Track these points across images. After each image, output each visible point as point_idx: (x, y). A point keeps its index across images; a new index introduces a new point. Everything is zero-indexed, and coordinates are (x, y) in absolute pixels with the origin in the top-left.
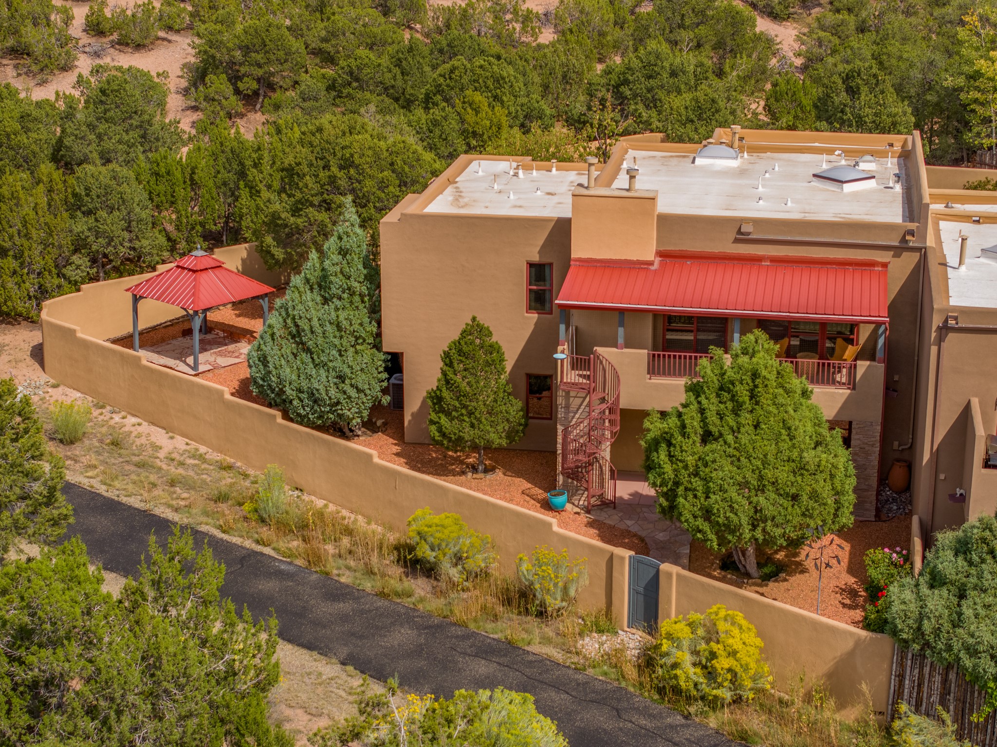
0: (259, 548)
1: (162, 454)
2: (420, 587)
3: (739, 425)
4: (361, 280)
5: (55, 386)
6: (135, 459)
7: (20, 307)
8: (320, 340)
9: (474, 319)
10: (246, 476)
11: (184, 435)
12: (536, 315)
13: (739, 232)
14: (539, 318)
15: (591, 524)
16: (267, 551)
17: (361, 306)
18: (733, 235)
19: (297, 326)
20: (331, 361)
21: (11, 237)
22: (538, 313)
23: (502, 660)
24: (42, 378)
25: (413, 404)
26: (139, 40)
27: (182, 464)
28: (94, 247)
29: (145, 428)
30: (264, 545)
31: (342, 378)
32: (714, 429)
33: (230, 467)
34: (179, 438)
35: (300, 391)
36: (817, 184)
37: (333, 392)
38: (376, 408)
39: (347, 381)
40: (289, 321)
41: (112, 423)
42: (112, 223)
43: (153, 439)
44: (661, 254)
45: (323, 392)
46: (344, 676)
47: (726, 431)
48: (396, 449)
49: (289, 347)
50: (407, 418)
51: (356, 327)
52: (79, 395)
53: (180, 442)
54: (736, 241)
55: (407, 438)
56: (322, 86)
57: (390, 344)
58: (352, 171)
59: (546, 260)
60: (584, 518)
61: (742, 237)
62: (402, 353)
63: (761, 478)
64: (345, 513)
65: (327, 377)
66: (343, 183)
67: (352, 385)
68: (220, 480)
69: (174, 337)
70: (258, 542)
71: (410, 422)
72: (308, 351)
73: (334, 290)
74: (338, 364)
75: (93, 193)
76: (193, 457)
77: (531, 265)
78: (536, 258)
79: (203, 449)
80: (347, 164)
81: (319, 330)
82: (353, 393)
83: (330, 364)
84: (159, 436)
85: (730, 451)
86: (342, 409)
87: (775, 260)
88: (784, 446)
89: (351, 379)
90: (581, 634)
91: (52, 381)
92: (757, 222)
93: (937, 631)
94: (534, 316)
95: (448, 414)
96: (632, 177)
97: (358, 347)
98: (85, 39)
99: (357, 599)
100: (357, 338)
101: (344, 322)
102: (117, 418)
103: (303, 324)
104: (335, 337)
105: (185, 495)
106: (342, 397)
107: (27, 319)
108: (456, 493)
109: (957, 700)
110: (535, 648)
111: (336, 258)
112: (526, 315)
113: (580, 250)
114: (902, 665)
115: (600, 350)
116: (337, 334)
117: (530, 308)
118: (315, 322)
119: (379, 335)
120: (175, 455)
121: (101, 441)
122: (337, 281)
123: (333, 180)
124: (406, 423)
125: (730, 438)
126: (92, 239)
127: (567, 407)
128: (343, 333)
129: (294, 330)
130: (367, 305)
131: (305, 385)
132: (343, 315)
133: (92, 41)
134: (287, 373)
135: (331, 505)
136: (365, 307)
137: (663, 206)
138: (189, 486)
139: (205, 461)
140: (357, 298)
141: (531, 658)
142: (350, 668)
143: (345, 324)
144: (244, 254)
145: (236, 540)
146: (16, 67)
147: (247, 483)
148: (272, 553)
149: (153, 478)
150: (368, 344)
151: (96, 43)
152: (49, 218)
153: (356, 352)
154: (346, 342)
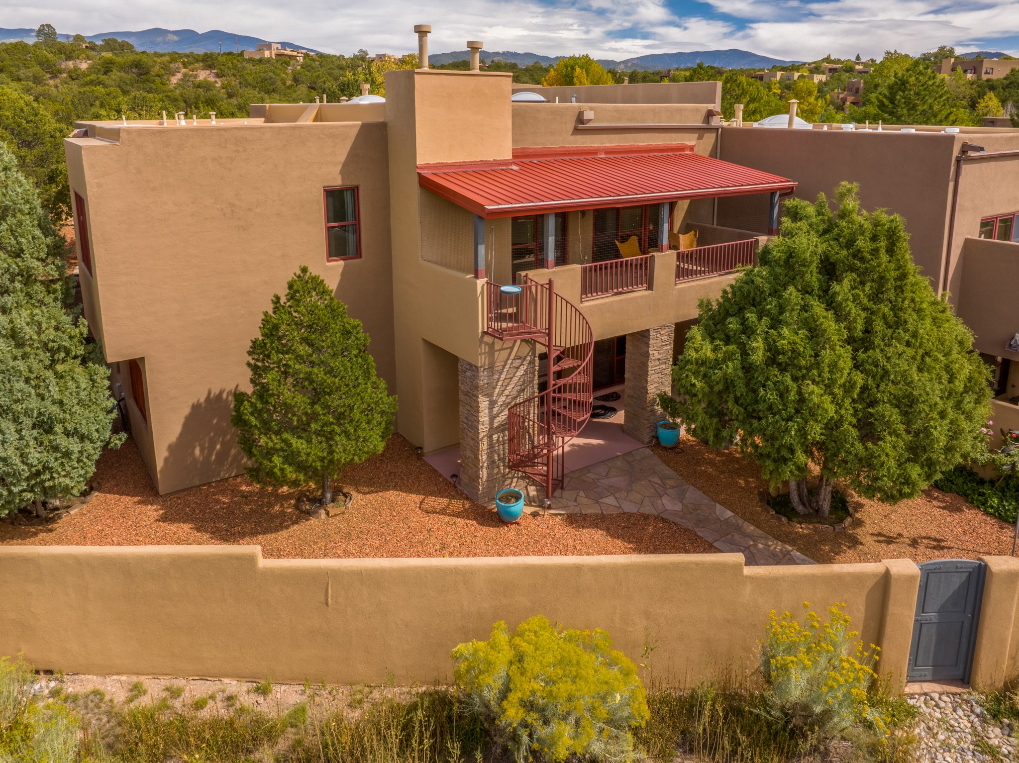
4: (43, 255)
9: (304, 270)
12: (342, 263)
13: (578, 121)
14: (345, 266)
15: (572, 523)
17: (49, 299)
18: (571, 126)
20: (17, 401)
22: (344, 259)
31: (45, 425)
37: (34, 456)
39: (58, 428)
44: (517, 153)
45: (17, 461)
50: (161, 455)
51: (50, 334)
55: (162, 487)
59: (350, 183)
61: (582, 127)
62: (142, 359)
65: (18, 431)
67: (67, 434)
71: (166, 460)
74: (34, 403)
77: (328, 192)
78: (337, 181)
83: (18, 407)
86: (52, 478)
89: (63, 421)
94: (339, 264)
97: (60, 368)
100: (53, 352)
101: (27, 329)
104: (15, 358)
112: (328, 264)
116: (19, 352)
117: (330, 256)
124: (160, 464)
128: (27, 349)
130: (59, 295)
135: (146, 681)
136: (56, 299)
143: (29, 332)
150: (75, 357)
153: (60, 376)
154: (37, 361)
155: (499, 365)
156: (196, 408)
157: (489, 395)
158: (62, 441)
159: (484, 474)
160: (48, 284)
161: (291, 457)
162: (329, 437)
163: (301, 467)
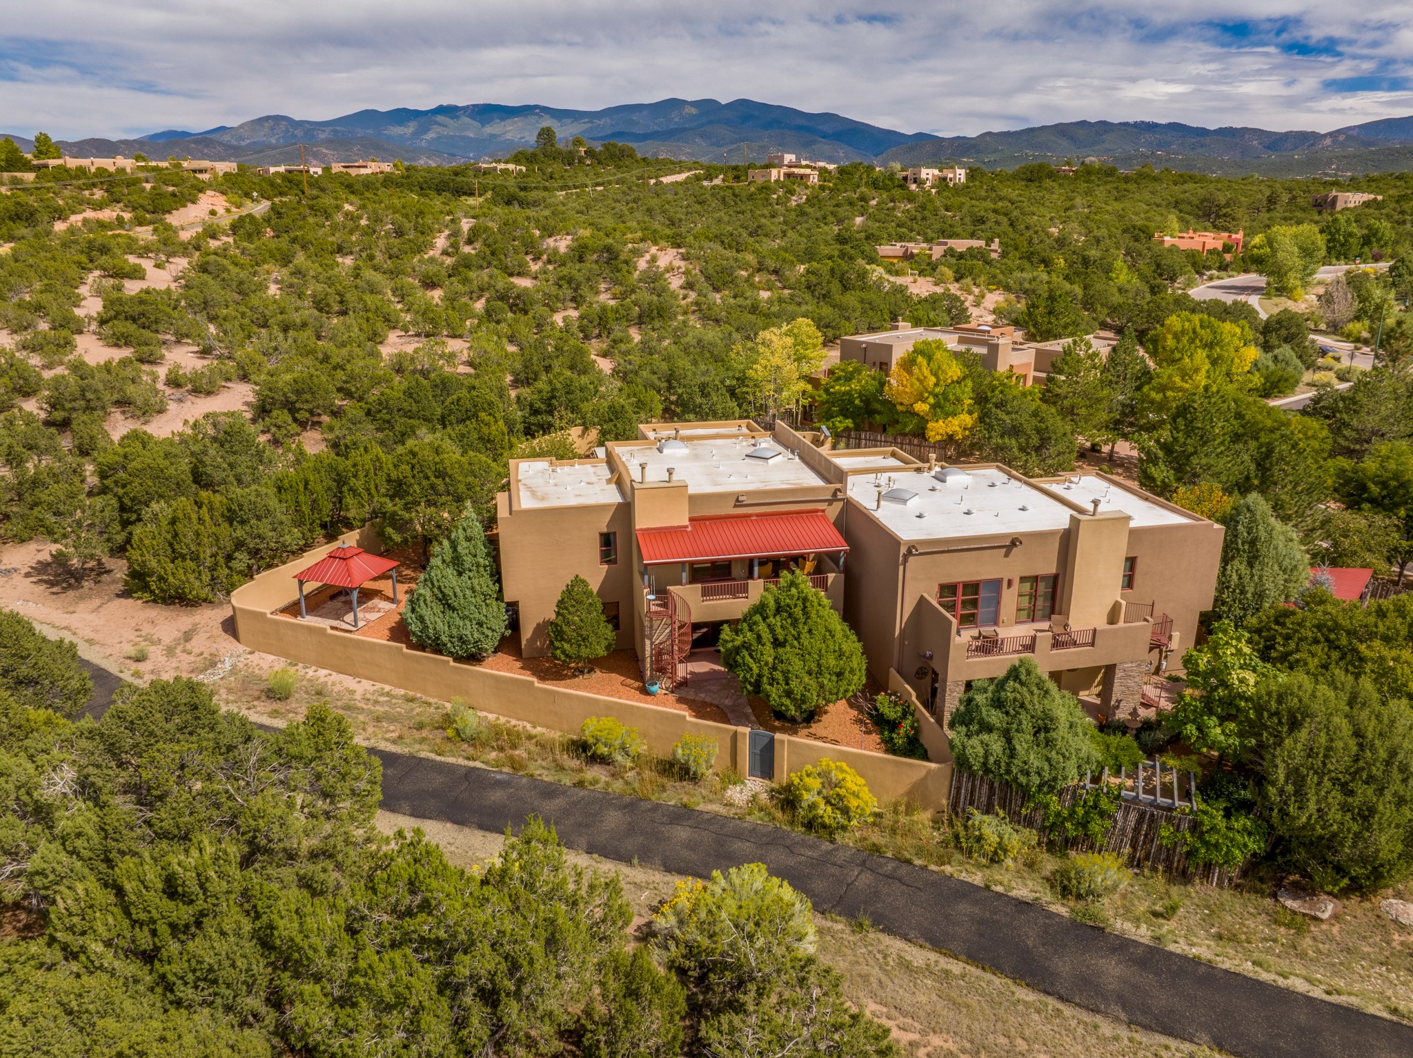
0: (471, 764)
1: (358, 696)
2: (596, 773)
3: (799, 633)
4: (485, 557)
5: (251, 653)
6: (339, 703)
7: (203, 595)
8: (462, 601)
9: (573, 576)
10: (429, 704)
11: (368, 678)
13: (737, 500)
14: (609, 568)
15: (680, 700)
16: (478, 764)
18: (733, 503)
19: (442, 592)
20: (471, 614)
21: (187, 546)
22: (608, 565)
23: (689, 822)
24: (241, 648)
25: (527, 633)
26: (208, 388)
27: (376, 702)
28: (251, 546)
29: (336, 677)
30: (474, 760)
31: (480, 624)
32: (781, 638)
33: (412, 700)
34: (364, 681)
35: (451, 637)
36: (748, 460)
37: (476, 635)
38: (503, 637)
39: (485, 626)
40: (436, 590)
41: (308, 676)
42: (264, 527)
43: (346, 685)
44: (691, 520)
45: (469, 635)
46: (594, 863)
47: (790, 638)
48: (519, 664)
49: (438, 608)
50: (524, 643)
51: (485, 588)
52: (273, 657)
53: (366, 685)
54: (735, 506)
55: (524, 655)
56: (363, 414)
57: (508, 597)
58: (447, 479)
59: (612, 530)
60: (672, 698)
61: (738, 503)
62: (519, 602)
63: (819, 665)
64: (514, 722)
65: (470, 625)
66: (441, 488)
67: (488, 628)
68: (412, 710)
69: (325, 602)
70: (468, 759)
71: (526, 645)
72: (454, 609)
73: (467, 566)
74: (477, 615)
75: (245, 508)
76: (382, 695)
77: (601, 534)
78: (605, 530)
79: (387, 688)
80: (440, 474)
81: (460, 594)
82: (490, 633)
83: (471, 616)
84: (349, 682)
85: (797, 651)
86: (482, 645)
87: (758, 515)
88: (830, 643)
89: (487, 623)
90: (724, 789)
91: (248, 649)
92: (748, 493)
93: (997, 763)
94: (606, 567)
95: (569, 641)
96: (670, 474)
97: (487, 602)
98: (168, 391)
99: (564, 793)
100: (486, 596)
101: (476, 586)
102: (311, 672)
103: (448, 591)
104: (472, 597)
105: (392, 728)
106: (481, 637)
107: (205, 600)
108: (605, 701)
109: (1000, 798)
110: (701, 807)
111: (465, 544)
112: (600, 566)
113: (642, 522)
114: (959, 781)
115: (671, 588)
116: (473, 595)
117: (602, 563)
118: (458, 590)
119: (501, 590)
120: (368, 696)
121: (307, 692)
122: (468, 559)
123: (433, 487)
124: (523, 646)
125: (796, 643)
126: (249, 540)
127: (651, 627)
128: (477, 594)
129: (440, 596)
130: (491, 572)
131: (455, 632)
132: (475, 581)
133: (174, 391)
134: (441, 626)
135: (500, 717)
136: (488, 575)
137: (692, 490)
138: (392, 719)
139: (394, 697)
140: (482, 569)
141: (706, 817)
142: (596, 856)
143: (478, 588)
144: (358, 537)
145: (451, 760)
146: (123, 413)
147: (432, 710)
148: (483, 766)
149: (361, 718)
150: (493, 598)
151: (178, 393)
152: (214, 529)
153: (487, 605)
154: (479, 599)
155: (655, 627)
156: (538, 625)
157: (651, 639)
158: (485, 631)
159: (648, 673)
160: (485, 567)
161: (564, 652)
162: (579, 646)
163: (567, 656)
